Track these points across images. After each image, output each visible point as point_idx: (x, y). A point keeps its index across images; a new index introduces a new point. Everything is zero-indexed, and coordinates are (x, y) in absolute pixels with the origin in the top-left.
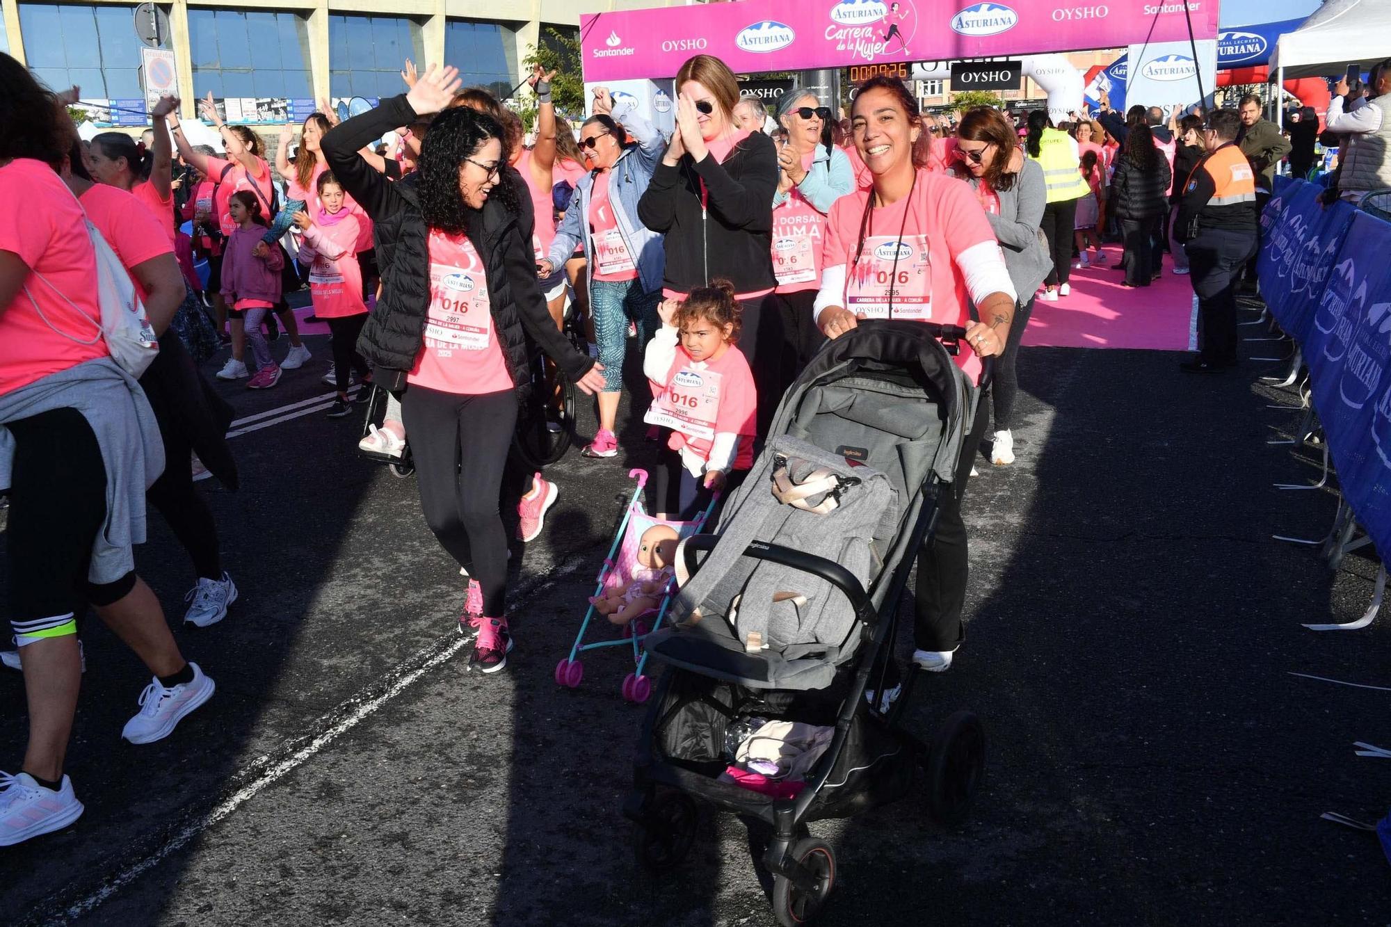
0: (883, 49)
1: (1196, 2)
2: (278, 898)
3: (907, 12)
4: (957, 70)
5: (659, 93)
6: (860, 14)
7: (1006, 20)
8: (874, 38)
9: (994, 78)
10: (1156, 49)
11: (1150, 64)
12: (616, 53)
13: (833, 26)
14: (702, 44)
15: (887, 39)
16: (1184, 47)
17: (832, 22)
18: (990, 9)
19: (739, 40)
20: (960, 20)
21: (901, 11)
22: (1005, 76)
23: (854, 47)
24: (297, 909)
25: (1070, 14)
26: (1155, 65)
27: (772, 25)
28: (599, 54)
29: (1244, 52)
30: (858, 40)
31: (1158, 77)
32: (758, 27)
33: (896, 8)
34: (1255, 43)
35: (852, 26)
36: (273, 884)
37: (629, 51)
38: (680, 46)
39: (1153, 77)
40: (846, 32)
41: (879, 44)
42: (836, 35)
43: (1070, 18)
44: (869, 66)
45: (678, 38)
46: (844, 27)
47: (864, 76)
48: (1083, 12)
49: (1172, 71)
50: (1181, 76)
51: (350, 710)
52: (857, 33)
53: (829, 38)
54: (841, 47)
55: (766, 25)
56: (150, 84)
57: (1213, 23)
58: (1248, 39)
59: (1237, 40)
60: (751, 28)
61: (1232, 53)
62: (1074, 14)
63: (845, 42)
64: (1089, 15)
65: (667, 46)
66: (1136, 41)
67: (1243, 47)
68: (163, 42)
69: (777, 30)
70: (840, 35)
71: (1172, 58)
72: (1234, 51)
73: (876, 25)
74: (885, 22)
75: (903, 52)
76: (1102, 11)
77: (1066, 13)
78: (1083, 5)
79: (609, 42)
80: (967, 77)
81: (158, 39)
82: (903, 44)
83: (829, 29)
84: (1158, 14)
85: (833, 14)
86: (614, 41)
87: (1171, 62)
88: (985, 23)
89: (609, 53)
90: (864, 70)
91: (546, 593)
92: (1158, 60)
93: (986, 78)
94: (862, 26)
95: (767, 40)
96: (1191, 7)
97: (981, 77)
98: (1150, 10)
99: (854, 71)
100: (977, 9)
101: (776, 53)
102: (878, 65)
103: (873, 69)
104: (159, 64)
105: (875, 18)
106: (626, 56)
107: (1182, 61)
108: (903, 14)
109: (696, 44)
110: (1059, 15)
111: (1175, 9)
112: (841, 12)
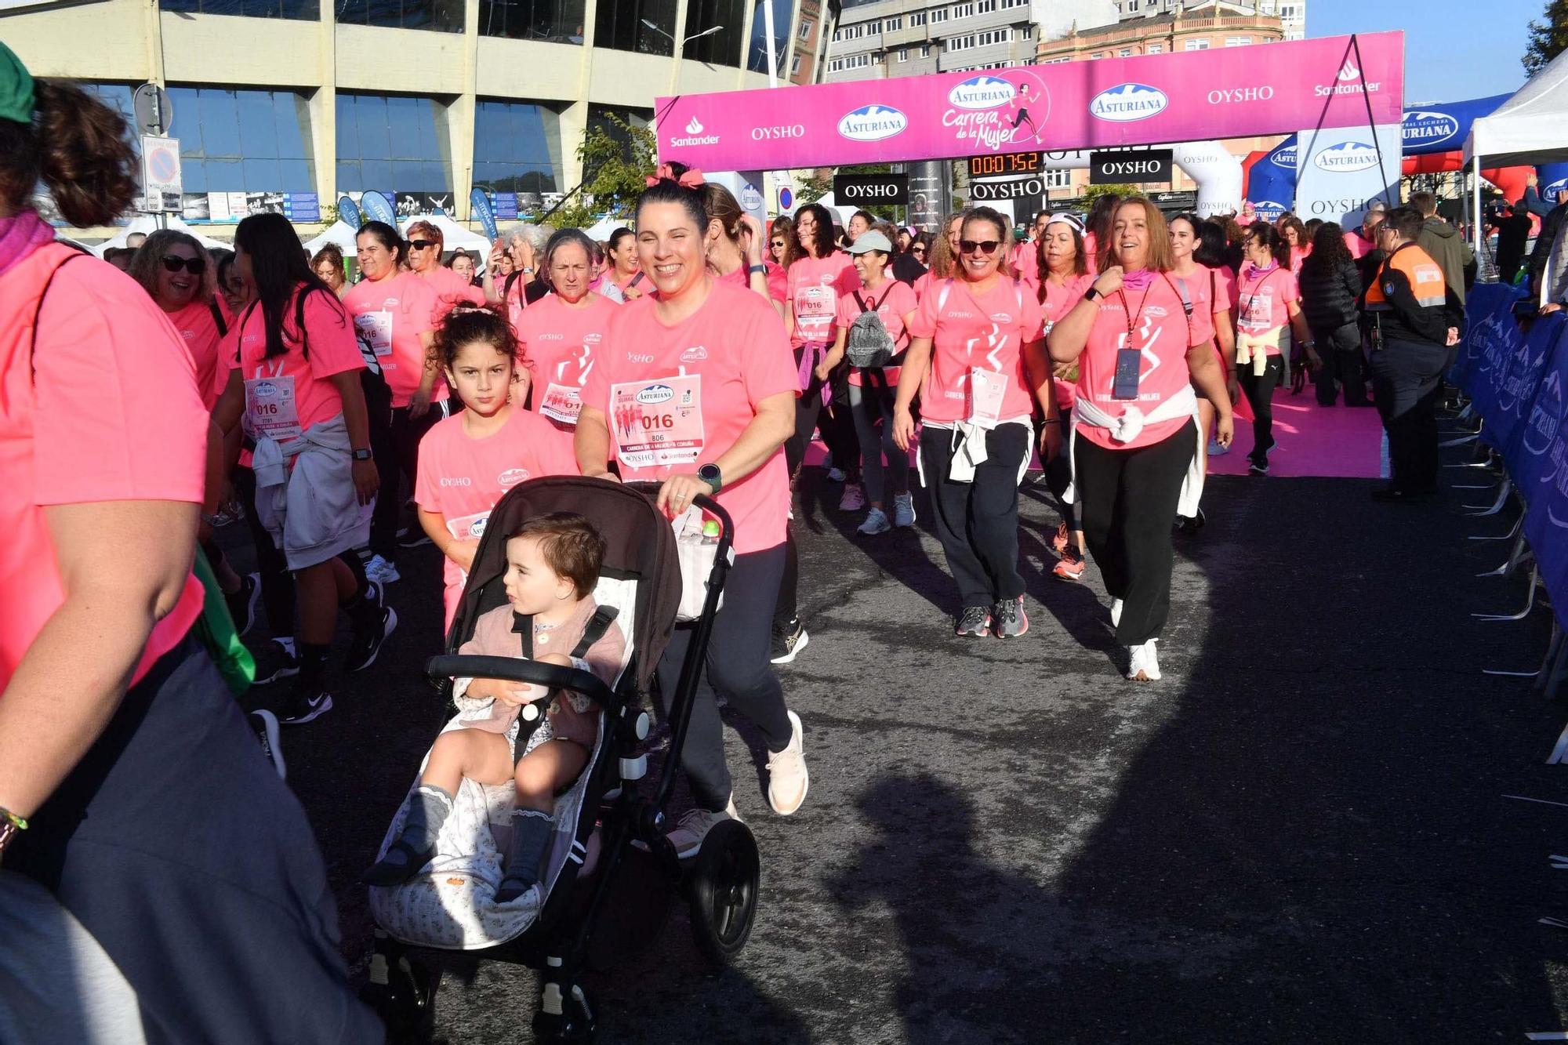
0: (1011, 135)
1: (1375, 82)
2: (494, 999)
3: (1038, 94)
4: (1097, 160)
5: (747, 188)
6: (984, 96)
7: (1155, 103)
8: (1000, 124)
9: (1141, 169)
10: (1328, 135)
11: (1325, 153)
12: (697, 141)
13: (952, 111)
14: (798, 131)
15: (1015, 125)
16: (1363, 133)
17: (951, 106)
18: (1134, 91)
19: (842, 127)
20: (1100, 102)
21: (1032, 93)
22: (1154, 166)
23: (977, 134)
24: (514, 1008)
25: (1228, 96)
26: (1330, 154)
27: (881, 110)
28: (677, 143)
29: (1431, 135)
30: (982, 127)
31: (1334, 167)
32: (865, 112)
33: (1025, 89)
34: (1444, 125)
35: (974, 111)
36: (485, 987)
37: (713, 140)
38: (772, 134)
39: (1327, 167)
40: (967, 117)
41: (1007, 131)
42: (956, 121)
43: (1228, 100)
44: (993, 156)
45: (770, 124)
46: (965, 111)
47: (988, 168)
48: (1243, 93)
49: (1350, 160)
50: (1360, 166)
52: (980, 119)
53: (947, 124)
54: (961, 135)
55: (873, 109)
57: (1396, 101)
58: (1436, 119)
59: (1422, 121)
60: (856, 113)
61: (1417, 136)
62: (1233, 97)
63: (966, 128)
64: (1251, 97)
65: (758, 134)
66: (1307, 126)
67: (1429, 129)
69: (886, 116)
70: (960, 121)
71: (1349, 146)
72: (1419, 133)
73: (1002, 110)
74: (1013, 106)
75: (1034, 140)
76: (1266, 93)
77: (1225, 96)
78: (1244, 86)
79: (689, 129)
80: (1109, 169)
81: (161, 125)
82: (1033, 131)
83: (947, 114)
84: (1330, 96)
85: (952, 97)
86: (695, 127)
87: (1348, 150)
88: (1130, 106)
89: (689, 142)
90: (988, 161)
92: (1333, 148)
93: (1132, 169)
94: (986, 111)
95: (874, 126)
96: (1371, 87)
97: (1125, 169)
98: (1323, 92)
99: (977, 162)
100: (1120, 91)
101: (886, 143)
102: (1004, 155)
103: (999, 160)
104: (162, 155)
105: (1000, 101)
106: (710, 145)
107: (1361, 149)
108: (1034, 96)
109: (791, 131)
110: (1215, 97)
111: (1351, 89)
112: (961, 95)
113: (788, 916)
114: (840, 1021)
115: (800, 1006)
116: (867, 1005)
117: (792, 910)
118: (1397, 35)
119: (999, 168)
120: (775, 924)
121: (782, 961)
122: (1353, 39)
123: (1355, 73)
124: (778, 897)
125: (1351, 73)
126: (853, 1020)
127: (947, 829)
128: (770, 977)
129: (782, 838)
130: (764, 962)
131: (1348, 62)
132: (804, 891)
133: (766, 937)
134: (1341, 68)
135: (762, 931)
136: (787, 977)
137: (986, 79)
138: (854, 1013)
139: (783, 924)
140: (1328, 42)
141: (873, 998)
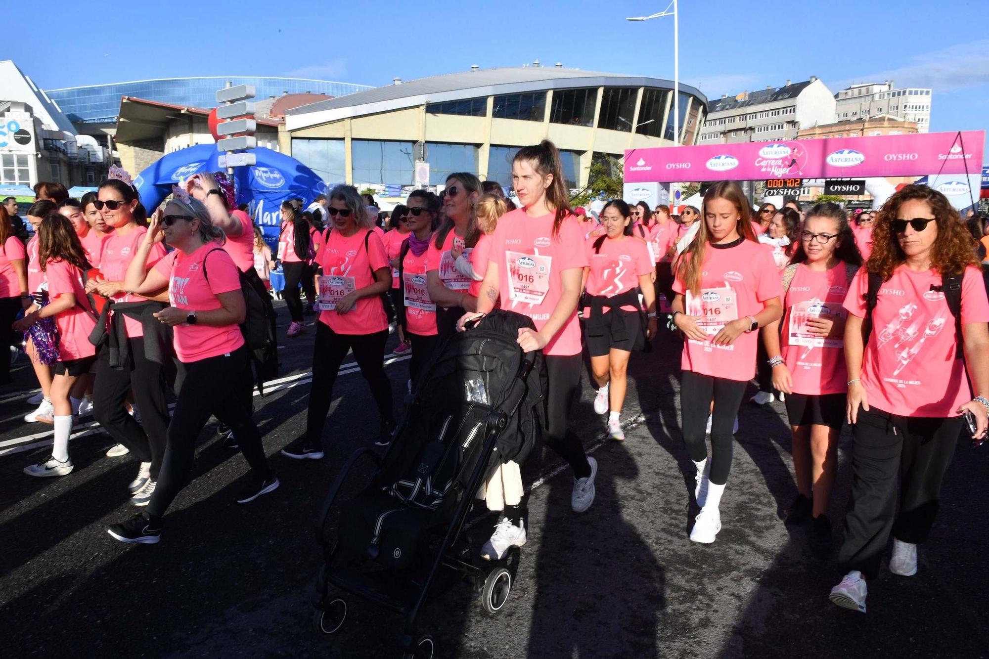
0: (787, 171)
1: (969, 153)
3: (802, 153)
4: (828, 184)
5: (662, 189)
6: (776, 153)
7: (858, 159)
8: (783, 166)
9: (849, 189)
10: (944, 178)
11: (941, 186)
12: (642, 169)
13: (760, 159)
14: (688, 165)
15: (790, 166)
16: (962, 177)
17: (759, 157)
18: (849, 153)
19: (708, 164)
20: (832, 158)
21: (799, 152)
22: (856, 188)
23: (771, 170)
25: (895, 157)
26: (944, 186)
27: (727, 157)
28: (632, 169)
30: (774, 166)
32: (719, 158)
33: (796, 150)
35: (770, 159)
37: (649, 168)
38: (676, 166)
39: (943, 192)
40: (767, 162)
41: (786, 169)
42: (761, 163)
43: (895, 159)
44: (779, 180)
45: (675, 162)
46: (767, 159)
47: (775, 185)
48: (902, 156)
49: (954, 190)
50: (959, 193)
51: (553, 468)
52: (773, 163)
53: (757, 165)
54: (764, 170)
55: (723, 157)
56: (417, 178)
57: (979, 165)
60: (716, 158)
62: (897, 158)
63: (766, 167)
64: (906, 158)
65: (669, 166)
66: (933, 173)
68: (425, 159)
69: (729, 160)
70: (764, 163)
71: (954, 183)
73: (784, 159)
74: (789, 158)
75: (799, 173)
76: (914, 156)
77: (893, 157)
78: (903, 153)
79: (639, 163)
80: (834, 188)
81: (423, 158)
82: (798, 169)
83: (758, 160)
84: (946, 160)
85: (761, 153)
87: (954, 185)
88: (846, 160)
89: (638, 169)
90: (776, 182)
91: (633, 429)
92: (946, 184)
93: (845, 188)
94: (776, 159)
95: (723, 165)
96: (967, 156)
97: (842, 188)
98: (942, 157)
99: (770, 182)
100: (842, 152)
101: (728, 172)
102: (784, 179)
103: (781, 182)
104: (423, 169)
105: (784, 155)
106: (647, 171)
107: (960, 185)
108: (800, 153)
109: (684, 166)
110: (888, 157)
111: (957, 157)
112: (765, 152)
113: (673, 521)
114: (698, 574)
115: (679, 564)
116: (711, 569)
117: (676, 519)
118: (982, 132)
119: (781, 185)
120: (668, 525)
121: (671, 542)
122: (959, 133)
123: (959, 149)
124: (669, 512)
125: (957, 149)
126: (704, 575)
127: (750, 490)
128: (665, 549)
129: (671, 485)
130: (662, 541)
131: (956, 144)
132: (681, 511)
133: (663, 530)
134: (952, 147)
135: (661, 527)
136: (673, 550)
137: (777, 145)
138: (705, 572)
139: (671, 525)
140: (947, 134)
141: (714, 566)
